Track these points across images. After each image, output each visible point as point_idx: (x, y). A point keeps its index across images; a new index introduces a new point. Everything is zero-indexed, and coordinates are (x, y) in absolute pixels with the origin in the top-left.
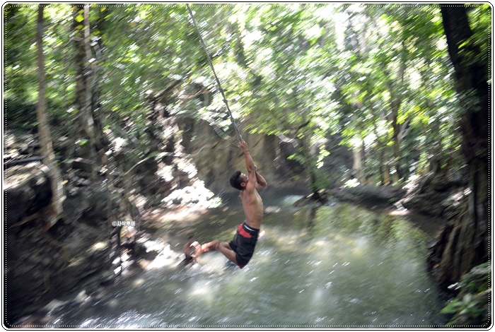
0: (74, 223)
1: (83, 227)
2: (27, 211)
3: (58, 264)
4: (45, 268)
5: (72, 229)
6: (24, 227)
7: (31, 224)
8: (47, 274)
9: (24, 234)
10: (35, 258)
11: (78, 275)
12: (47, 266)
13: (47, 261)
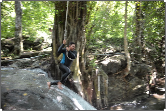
0: (133, 76)
1: (136, 78)
2: (119, 70)
3: (128, 89)
4: (123, 90)
5: (133, 78)
6: (117, 75)
7: (120, 74)
8: (124, 92)
9: (117, 77)
10: (120, 86)
11: (134, 94)
12: (124, 89)
13: (124, 88)
